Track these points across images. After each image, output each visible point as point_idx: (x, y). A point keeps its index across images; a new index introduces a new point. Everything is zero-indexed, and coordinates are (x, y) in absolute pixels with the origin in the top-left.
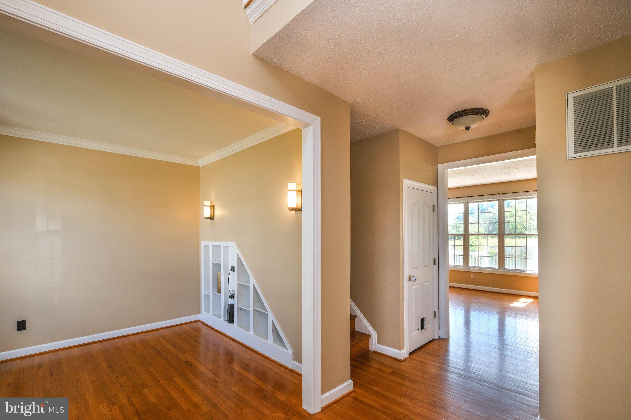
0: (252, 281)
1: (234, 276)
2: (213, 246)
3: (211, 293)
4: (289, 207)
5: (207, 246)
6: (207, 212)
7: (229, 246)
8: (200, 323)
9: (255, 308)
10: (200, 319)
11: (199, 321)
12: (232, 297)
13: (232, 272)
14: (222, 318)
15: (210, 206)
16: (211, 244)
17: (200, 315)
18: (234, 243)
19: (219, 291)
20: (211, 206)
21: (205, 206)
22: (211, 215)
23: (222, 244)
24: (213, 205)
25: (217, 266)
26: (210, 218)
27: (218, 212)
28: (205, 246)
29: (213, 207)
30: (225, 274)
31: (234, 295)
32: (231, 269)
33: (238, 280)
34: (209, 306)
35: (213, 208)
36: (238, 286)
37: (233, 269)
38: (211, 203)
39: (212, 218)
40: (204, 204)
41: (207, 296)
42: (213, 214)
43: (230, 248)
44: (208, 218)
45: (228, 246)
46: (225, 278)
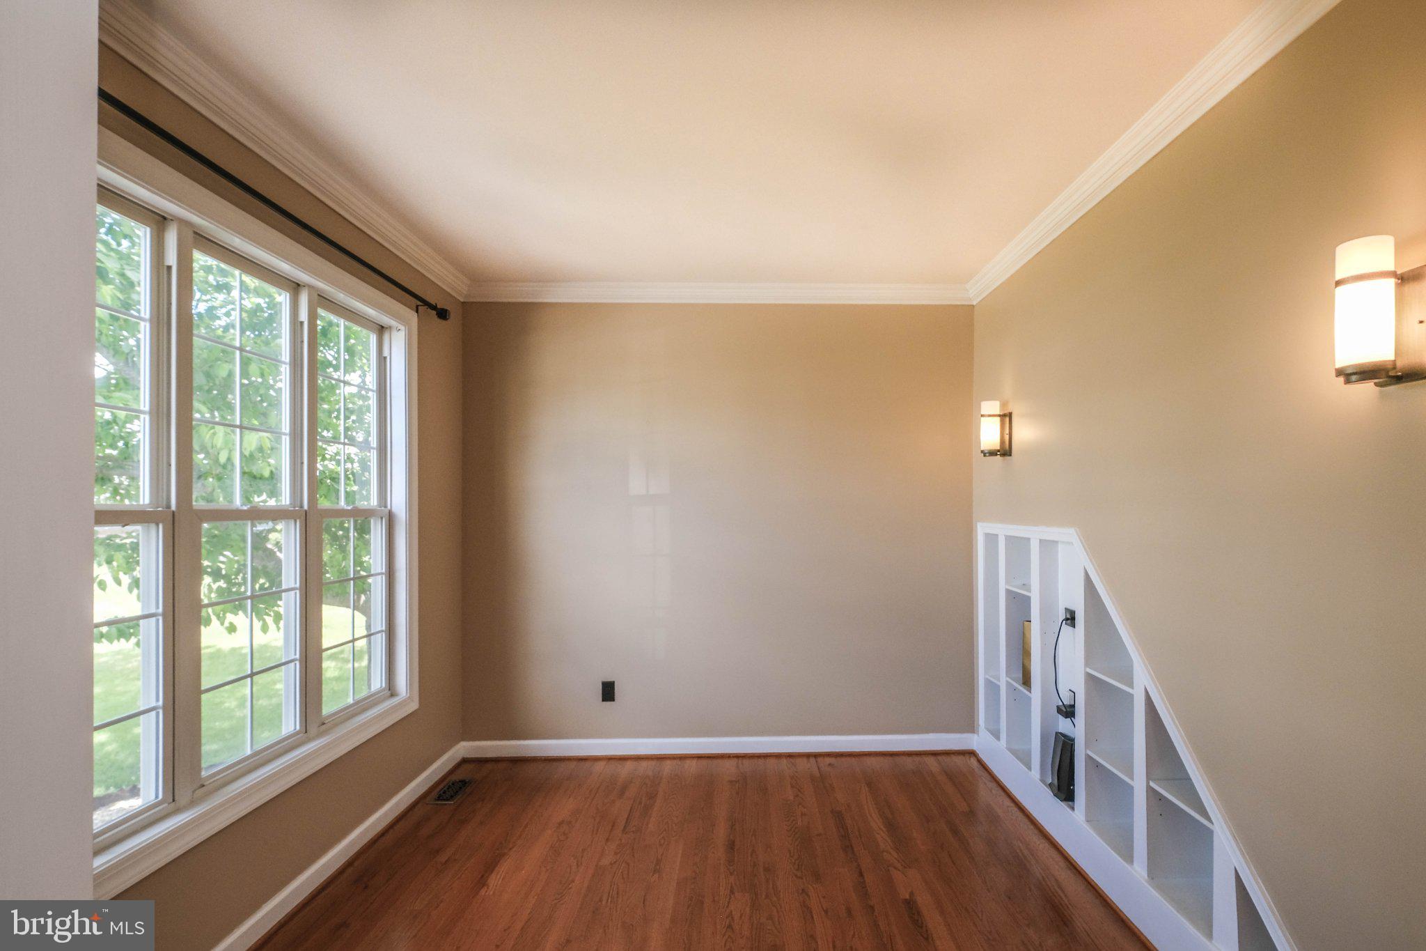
0: (1143, 680)
1: (1073, 643)
2: (1009, 539)
3: (1003, 680)
4: (1339, 365)
5: (991, 539)
6: (990, 434)
7: (1057, 542)
8: (973, 761)
9: (1152, 784)
10: (974, 747)
11: (972, 753)
12: (1068, 712)
13: (1066, 629)
14: (1035, 773)
15: (1000, 416)
16: (1003, 530)
17: (975, 736)
18: (1072, 531)
19: (1026, 681)
20: (1002, 416)
21: (982, 416)
22: (1002, 442)
23: (1035, 534)
24: (1006, 412)
25: (1019, 605)
26: (999, 451)
27: (1024, 433)
28: (987, 535)
29: (1007, 417)
30: (1044, 633)
31: (1073, 706)
32: (1067, 619)
33: (1087, 664)
34: (999, 717)
35: (1007, 419)
36: (1086, 682)
37: (1071, 619)
38: (1003, 405)
39: (1005, 451)
40: (980, 411)
41: (993, 688)
42: (1007, 437)
43: (1060, 547)
44: (993, 453)
45: (1053, 541)
46: (1044, 645)
